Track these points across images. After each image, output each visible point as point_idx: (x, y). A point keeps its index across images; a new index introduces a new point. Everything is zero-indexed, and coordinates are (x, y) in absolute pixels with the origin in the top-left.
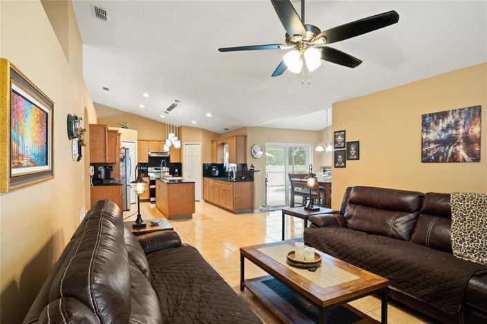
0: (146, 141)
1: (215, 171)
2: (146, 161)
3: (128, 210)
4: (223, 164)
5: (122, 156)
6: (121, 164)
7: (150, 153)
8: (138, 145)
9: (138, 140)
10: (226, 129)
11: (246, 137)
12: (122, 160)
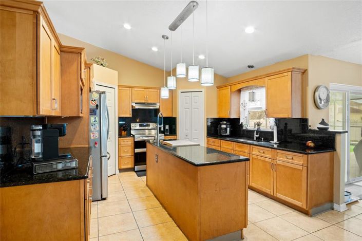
0: (130, 87)
1: (226, 129)
2: (129, 114)
3: (105, 199)
4: (238, 120)
5: (93, 105)
6: (92, 119)
7: (134, 105)
8: (119, 93)
9: (119, 86)
10: (249, 67)
11: (304, 72)
12: (93, 112)
